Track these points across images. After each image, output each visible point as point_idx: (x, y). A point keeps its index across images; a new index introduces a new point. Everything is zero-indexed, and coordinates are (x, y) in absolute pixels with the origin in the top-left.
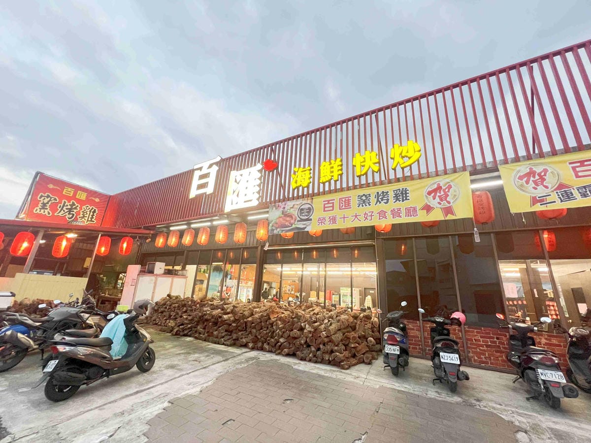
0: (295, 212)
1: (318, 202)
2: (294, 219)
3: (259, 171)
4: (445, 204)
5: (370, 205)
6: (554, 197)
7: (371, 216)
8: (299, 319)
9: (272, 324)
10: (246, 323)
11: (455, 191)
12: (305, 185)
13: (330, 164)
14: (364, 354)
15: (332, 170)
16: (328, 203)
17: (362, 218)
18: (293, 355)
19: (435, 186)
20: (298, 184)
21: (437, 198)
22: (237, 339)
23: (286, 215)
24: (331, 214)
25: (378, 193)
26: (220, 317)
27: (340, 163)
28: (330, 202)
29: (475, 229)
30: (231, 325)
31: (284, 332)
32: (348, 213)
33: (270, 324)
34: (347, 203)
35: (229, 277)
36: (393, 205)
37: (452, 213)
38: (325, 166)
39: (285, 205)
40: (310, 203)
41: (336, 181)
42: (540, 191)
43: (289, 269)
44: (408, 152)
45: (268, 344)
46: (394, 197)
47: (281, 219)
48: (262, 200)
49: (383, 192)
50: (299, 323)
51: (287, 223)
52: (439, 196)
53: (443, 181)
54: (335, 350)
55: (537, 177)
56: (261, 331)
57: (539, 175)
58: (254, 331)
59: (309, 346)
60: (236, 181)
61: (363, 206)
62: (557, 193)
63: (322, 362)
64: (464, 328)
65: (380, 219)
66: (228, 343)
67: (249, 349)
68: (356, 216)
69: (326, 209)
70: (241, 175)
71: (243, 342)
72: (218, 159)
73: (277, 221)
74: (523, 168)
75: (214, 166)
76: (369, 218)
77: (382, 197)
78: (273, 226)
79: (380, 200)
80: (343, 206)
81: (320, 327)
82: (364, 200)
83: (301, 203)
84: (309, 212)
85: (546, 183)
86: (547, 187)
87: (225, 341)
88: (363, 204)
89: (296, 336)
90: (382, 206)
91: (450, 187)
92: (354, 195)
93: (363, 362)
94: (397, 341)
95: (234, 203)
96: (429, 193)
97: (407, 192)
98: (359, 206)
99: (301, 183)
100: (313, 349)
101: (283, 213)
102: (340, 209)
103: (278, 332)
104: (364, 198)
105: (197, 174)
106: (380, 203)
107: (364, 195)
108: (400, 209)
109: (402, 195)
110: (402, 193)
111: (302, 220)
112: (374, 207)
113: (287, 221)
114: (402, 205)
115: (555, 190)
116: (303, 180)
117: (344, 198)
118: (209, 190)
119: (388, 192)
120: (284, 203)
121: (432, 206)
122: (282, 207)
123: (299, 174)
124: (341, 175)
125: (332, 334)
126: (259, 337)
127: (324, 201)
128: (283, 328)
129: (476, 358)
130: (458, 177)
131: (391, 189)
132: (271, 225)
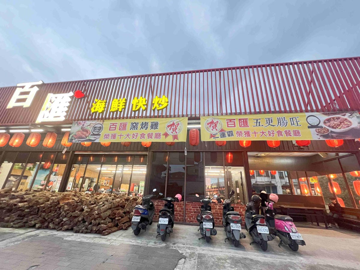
0: (90, 129)
1: (107, 124)
2: (88, 134)
3: (70, 97)
4: (174, 133)
5: (137, 129)
6: (218, 135)
7: (137, 136)
8: (82, 203)
9: (60, 208)
10: (38, 208)
11: (180, 127)
12: (100, 111)
13: (119, 101)
14: (123, 224)
15: (119, 105)
16: (113, 125)
17: (131, 137)
18: (71, 230)
19: (172, 123)
20: (96, 110)
21: (172, 129)
22: (26, 222)
23: (84, 130)
24: (113, 132)
25: (143, 123)
26: (15, 205)
27: (125, 101)
28: (114, 125)
29: (185, 148)
30: (24, 211)
31: (68, 213)
32: (124, 133)
33: (59, 208)
34: (124, 127)
35: (54, 174)
36: (149, 130)
37: (177, 139)
38: (115, 101)
39: (84, 123)
40: (102, 124)
41: (121, 112)
42: (214, 132)
43: (106, 169)
44: (162, 102)
45: (54, 223)
46: (151, 126)
47: (80, 133)
48: (69, 118)
49: (146, 122)
50: (81, 206)
51: (83, 136)
52: (173, 129)
53: (175, 120)
54: (102, 223)
55: (214, 125)
56: (50, 214)
57: (215, 123)
58: (44, 214)
59: (85, 222)
60: (51, 101)
61: (133, 129)
62: (220, 133)
63: (91, 232)
64: (186, 203)
65: (141, 138)
66: (17, 226)
67: (36, 228)
68: (128, 135)
69: (111, 129)
70: (56, 98)
71: (31, 224)
72: (40, 83)
73: (77, 134)
74: (210, 119)
75: (36, 87)
76: (135, 137)
77: (145, 125)
78: (72, 137)
79: (143, 127)
80: (121, 128)
81: (95, 208)
82: (134, 126)
83: (96, 123)
84: (99, 130)
85: (217, 128)
86: (217, 130)
87: (14, 224)
88: (134, 129)
89: (76, 215)
90: (143, 131)
91: (178, 124)
92: (129, 122)
93: (122, 229)
94: (140, 213)
95: (45, 117)
96: (168, 126)
97: (158, 124)
98: (130, 129)
99: (98, 110)
100: (87, 223)
101: (82, 128)
102: (119, 130)
103: (63, 213)
104: (134, 125)
105: (18, 91)
106: (143, 129)
107: (135, 123)
108: (153, 133)
109: (155, 126)
110: (155, 125)
111: (94, 135)
112: (139, 131)
113: (83, 134)
114: (154, 131)
115: (220, 132)
116: (99, 108)
117: (123, 123)
118: (27, 104)
119: (148, 123)
120: (84, 122)
121: (168, 134)
122: (82, 124)
123: (98, 103)
124: (125, 109)
125: (102, 212)
126: (47, 218)
127: (110, 124)
128: (68, 210)
129: (189, 219)
130: (182, 120)
131: (150, 121)
132: (71, 136)
